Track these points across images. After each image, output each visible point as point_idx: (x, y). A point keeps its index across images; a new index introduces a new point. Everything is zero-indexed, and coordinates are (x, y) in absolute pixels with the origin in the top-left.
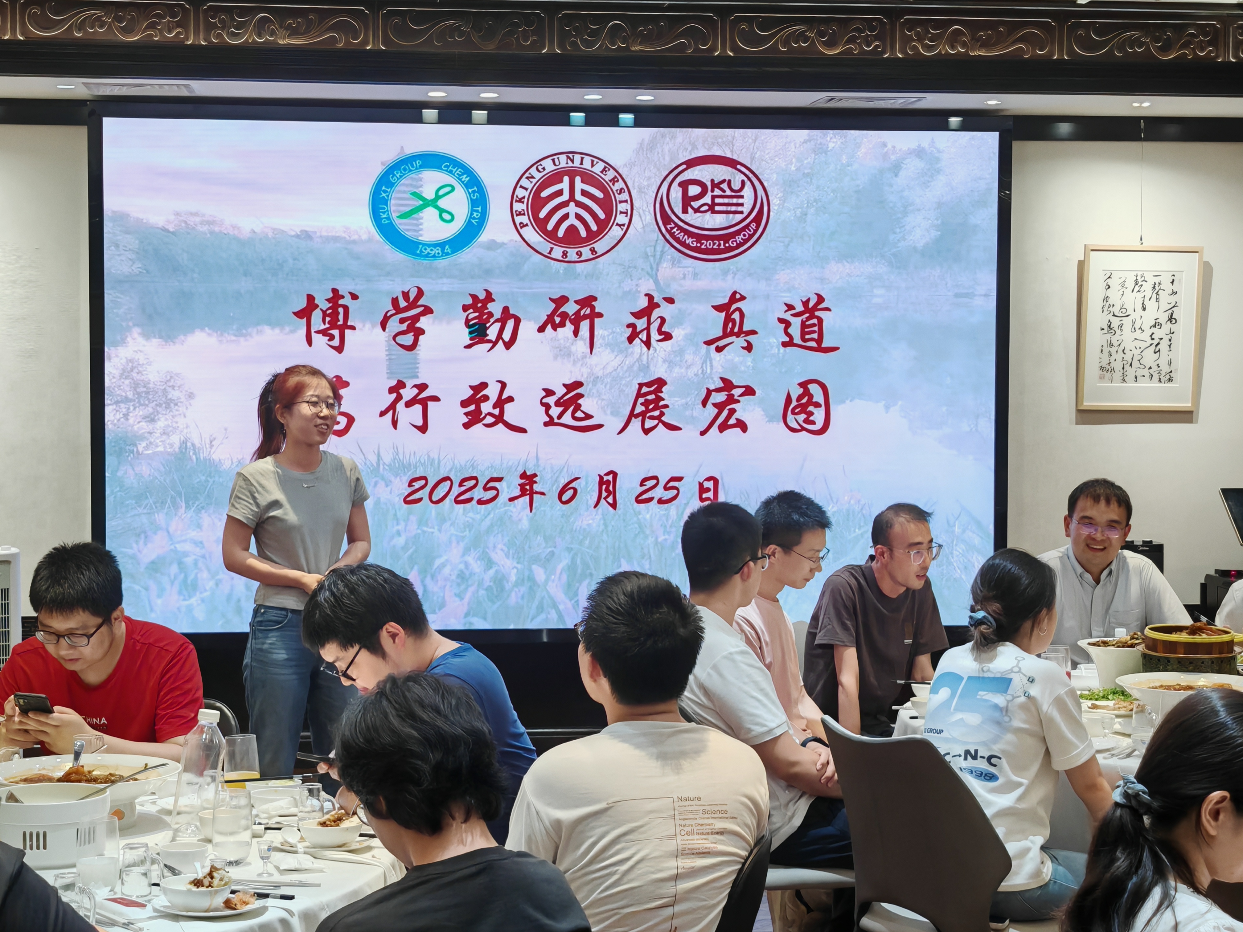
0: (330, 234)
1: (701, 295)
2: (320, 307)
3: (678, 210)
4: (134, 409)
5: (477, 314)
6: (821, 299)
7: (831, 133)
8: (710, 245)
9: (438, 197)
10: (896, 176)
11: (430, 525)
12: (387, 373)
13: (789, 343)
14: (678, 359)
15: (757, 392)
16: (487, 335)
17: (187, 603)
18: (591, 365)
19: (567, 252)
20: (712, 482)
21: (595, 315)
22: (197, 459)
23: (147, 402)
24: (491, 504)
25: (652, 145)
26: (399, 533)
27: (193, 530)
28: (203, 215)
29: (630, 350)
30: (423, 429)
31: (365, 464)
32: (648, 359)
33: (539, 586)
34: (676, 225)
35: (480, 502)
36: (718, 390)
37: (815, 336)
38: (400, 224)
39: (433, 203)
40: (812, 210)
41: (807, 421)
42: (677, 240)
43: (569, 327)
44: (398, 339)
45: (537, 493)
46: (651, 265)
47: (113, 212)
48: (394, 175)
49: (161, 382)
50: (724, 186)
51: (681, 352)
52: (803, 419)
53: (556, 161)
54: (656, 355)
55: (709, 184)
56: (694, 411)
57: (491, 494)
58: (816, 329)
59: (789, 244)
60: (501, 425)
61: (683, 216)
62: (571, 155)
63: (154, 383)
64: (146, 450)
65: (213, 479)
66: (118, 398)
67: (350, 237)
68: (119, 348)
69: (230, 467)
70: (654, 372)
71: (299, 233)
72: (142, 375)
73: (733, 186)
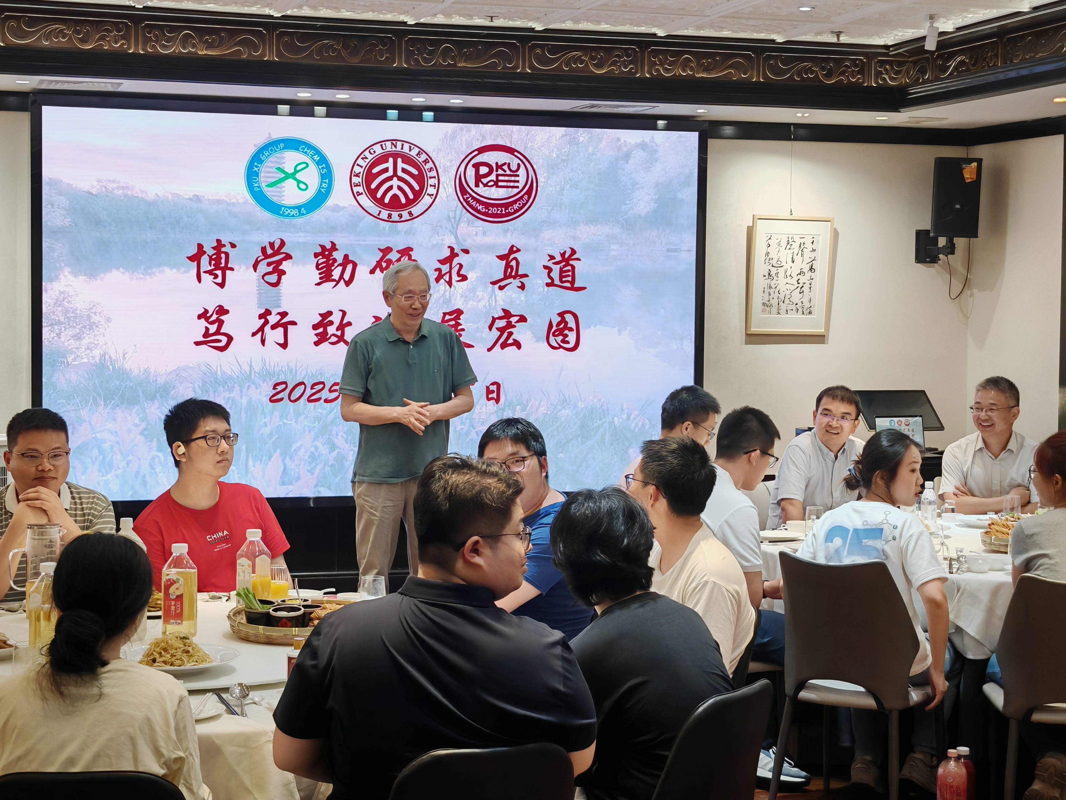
0: (215, 198)
1: (487, 248)
2: (208, 253)
3: (472, 184)
4: (65, 330)
5: (325, 260)
6: (573, 252)
7: (581, 130)
8: (495, 211)
9: (296, 172)
10: (627, 162)
11: (289, 419)
12: (258, 304)
13: (551, 284)
14: (472, 294)
15: (528, 319)
16: (332, 276)
17: (106, 477)
19: (391, 214)
20: (495, 386)
22: (113, 368)
23: (75, 325)
24: (334, 402)
25: (453, 137)
26: (265, 425)
27: (110, 423)
28: (119, 182)
29: (437, 288)
30: (284, 345)
31: (241, 372)
32: (450, 294)
34: (471, 195)
35: (326, 401)
36: (500, 318)
37: (570, 279)
38: (267, 191)
39: (293, 176)
40: (568, 187)
41: (564, 341)
42: (471, 206)
44: (266, 278)
46: (452, 224)
47: (50, 179)
48: (263, 154)
49: (86, 309)
50: (505, 167)
51: (474, 290)
52: (560, 340)
53: (384, 146)
54: (455, 291)
55: (494, 166)
56: (483, 334)
57: (334, 394)
58: (570, 273)
59: (551, 211)
60: (342, 343)
61: (475, 189)
62: (394, 142)
63: (80, 310)
64: (74, 361)
65: (125, 384)
66: (53, 321)
67: (230, 200)
68: (53, 283)
69: (139, 374)
70: (455, 304)
71: (192, 197)
72: (71, 304)
73: (511, 168)
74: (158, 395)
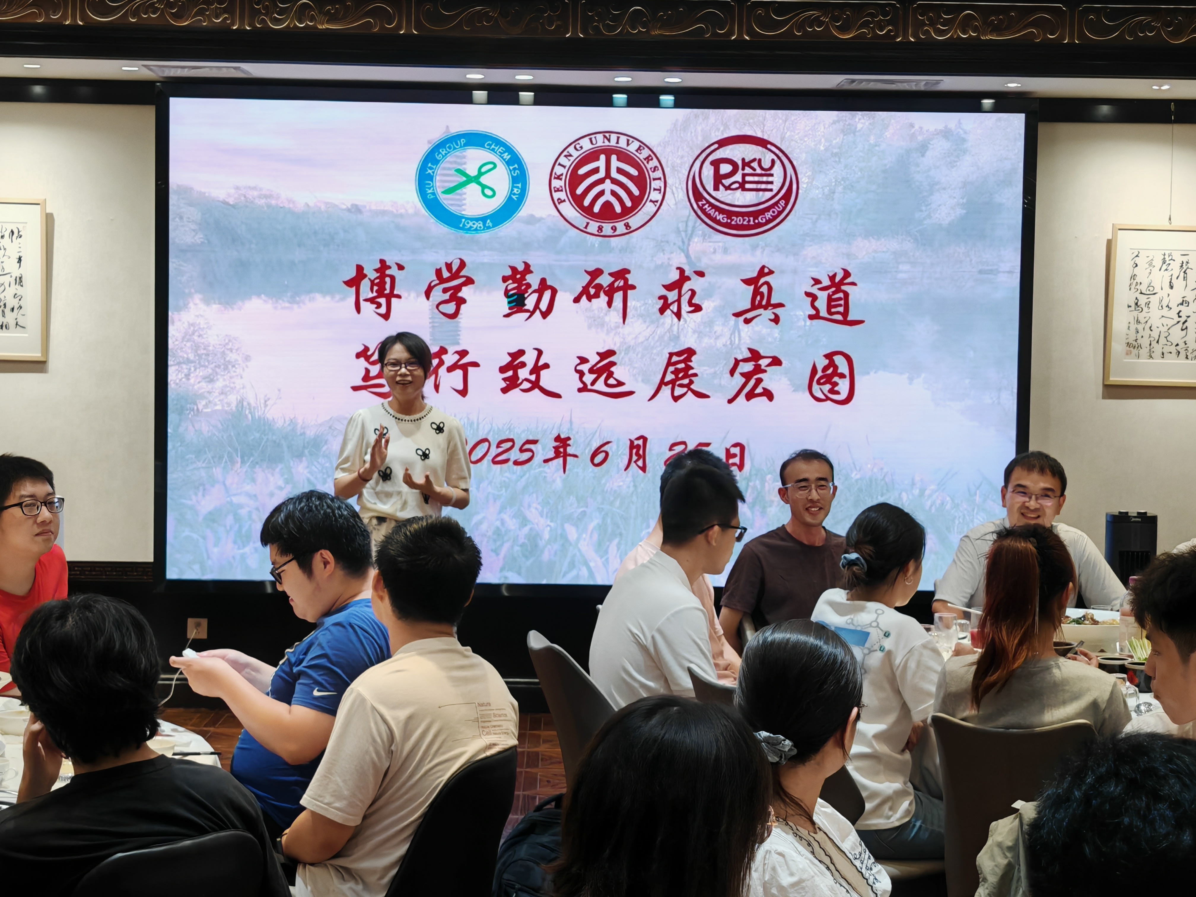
0: (378, 208)
1: (730, 269)
2: (369, 276)
3: (710, 187)
4: (195, 370)
5: (516, 285)
6: (847, 274)
7: (859, 114)
8: (740, 221)
9: (480, 174)
10: (923, 156)
13: (815, 317)
14: (708, 330)
15: (784, 362)
16: (525, 305)
17: (241, 551)
18: (623, 334)
19: (602, 227)
20: (738, 448)
21: (628, 287)
22: (252, 417)
23: (207, 364)
24: (527, 465)
25: (686, 125)
27: (248, 484)
28: (261, 189)
29: (662, 321)
30: (463, 392)
32: (678, 329)
33: (571, 544)
34: (708, 202)
35: (516, 463)
36: (745, 360)
37: (841, 309)
38: (444, 199)
39: (476, 179)
40: (840, 189)
41: (832, 391)
42: (708, 216)
43: (603, 299)
44: (441, 307)
45: (570, 455)
46: (682, 239)
47: (178, 186)
48: (440, 153)
49: (220, 345)
50: (755, 165)
51: (710, 323)
52: (828, 389)
53: (594, 139)
54: (686, 325)
55: (740, 163)
56: (722, 380)
57: (526, 455)
58: (842, 302)
59: (816, 221)
60: (537, 390)
61: (714, 193)
62: (607, 135)
63: (213, 346)
64: (206, 408)
65: (267, 437)
66: (181, 359)
67: (397, 211)
68: (181, 313)
69: (283, 425)
70: (684, 342)
71: (349, 207)
72: (203, 338)
73: (763, 165)
74: (306, 452)
